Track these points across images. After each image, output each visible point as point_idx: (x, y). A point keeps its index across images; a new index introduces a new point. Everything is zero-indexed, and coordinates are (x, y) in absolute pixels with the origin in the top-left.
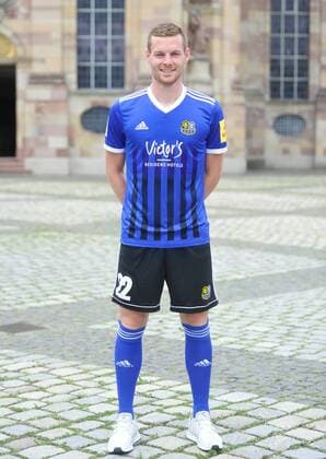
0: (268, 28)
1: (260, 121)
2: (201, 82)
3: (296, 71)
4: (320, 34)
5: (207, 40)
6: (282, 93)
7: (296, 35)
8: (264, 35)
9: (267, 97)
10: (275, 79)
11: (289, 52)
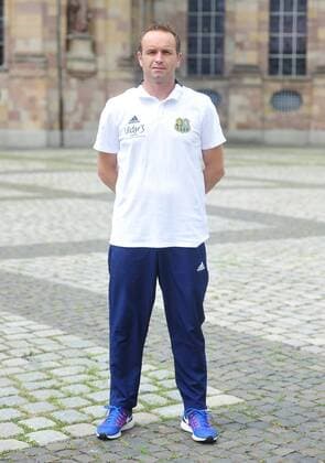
0: (184, 7)
2: (80, 59)
3: (213, 48)
4: (233, 13)
5: (88, 20)
6: (199, 69)
7: (213, 14)
8: (180, 13)
9: (184, 73)
10: (192, 56)
11: (206, 30)
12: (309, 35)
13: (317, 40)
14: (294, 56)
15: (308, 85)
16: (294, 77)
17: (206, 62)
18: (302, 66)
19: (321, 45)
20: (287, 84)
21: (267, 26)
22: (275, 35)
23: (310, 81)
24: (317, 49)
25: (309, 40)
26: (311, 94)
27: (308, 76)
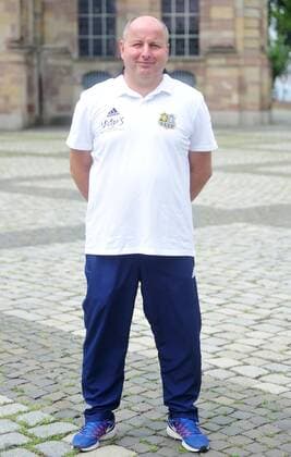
1: (66, 78)
3: (104, 29)
6: (91, 50)
9: (75, 55)
10: (84, 37)
11: (97, 10)
12: (202, 14)
13: (209, 20)
14: (187, 36)
15: (202, 65)
16: (187, 57)
17: (98, 43)
18: (195, 46)
19: (214, 24)
20: (181, 65)
21: (158, 6)
22: (167, 15)
23: (204, 61)
24: (210, 28)
25: (202, 19)
26: (204, 75)
27: (201, 57)
